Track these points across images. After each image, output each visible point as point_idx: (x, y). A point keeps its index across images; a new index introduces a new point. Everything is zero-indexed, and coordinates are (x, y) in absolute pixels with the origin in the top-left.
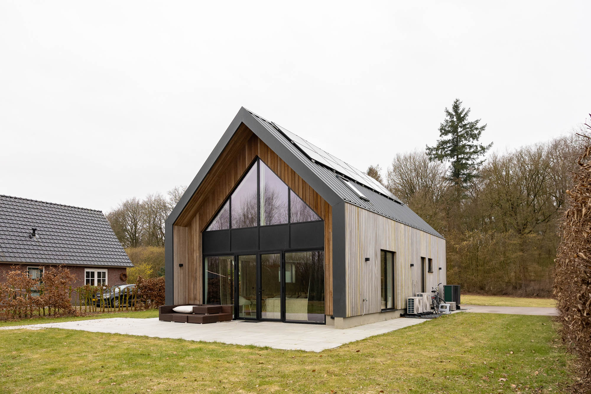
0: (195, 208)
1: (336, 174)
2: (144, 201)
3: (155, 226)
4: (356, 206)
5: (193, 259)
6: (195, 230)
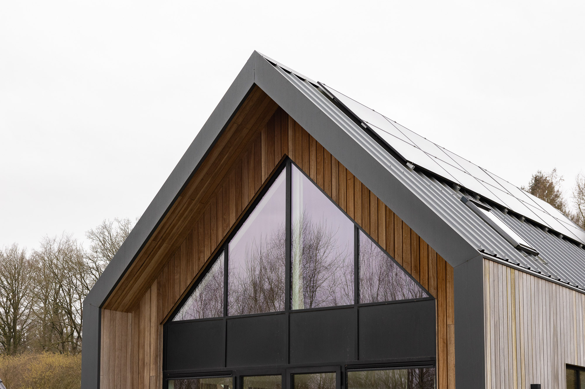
0: (149, 270)
1: (461, 195)
2: (35, 252)
3: (57, 306)
4: (507, 266)
5: (143, 384)
6: (147, 319)
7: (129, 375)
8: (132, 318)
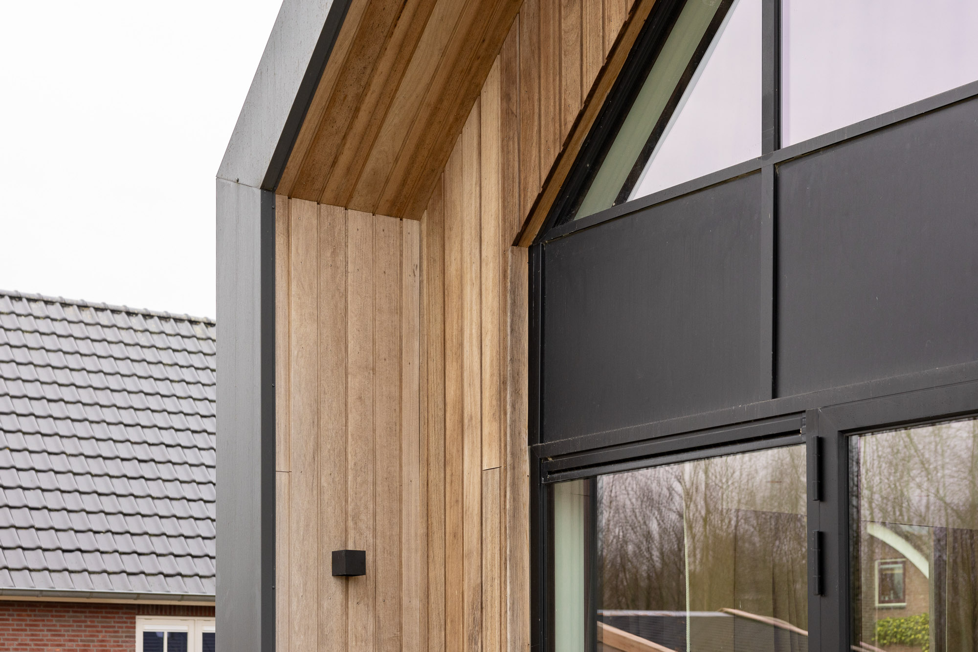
5: (460, 506)
6: (469, 234)
7: (412, 474)
8: (421, 241)
